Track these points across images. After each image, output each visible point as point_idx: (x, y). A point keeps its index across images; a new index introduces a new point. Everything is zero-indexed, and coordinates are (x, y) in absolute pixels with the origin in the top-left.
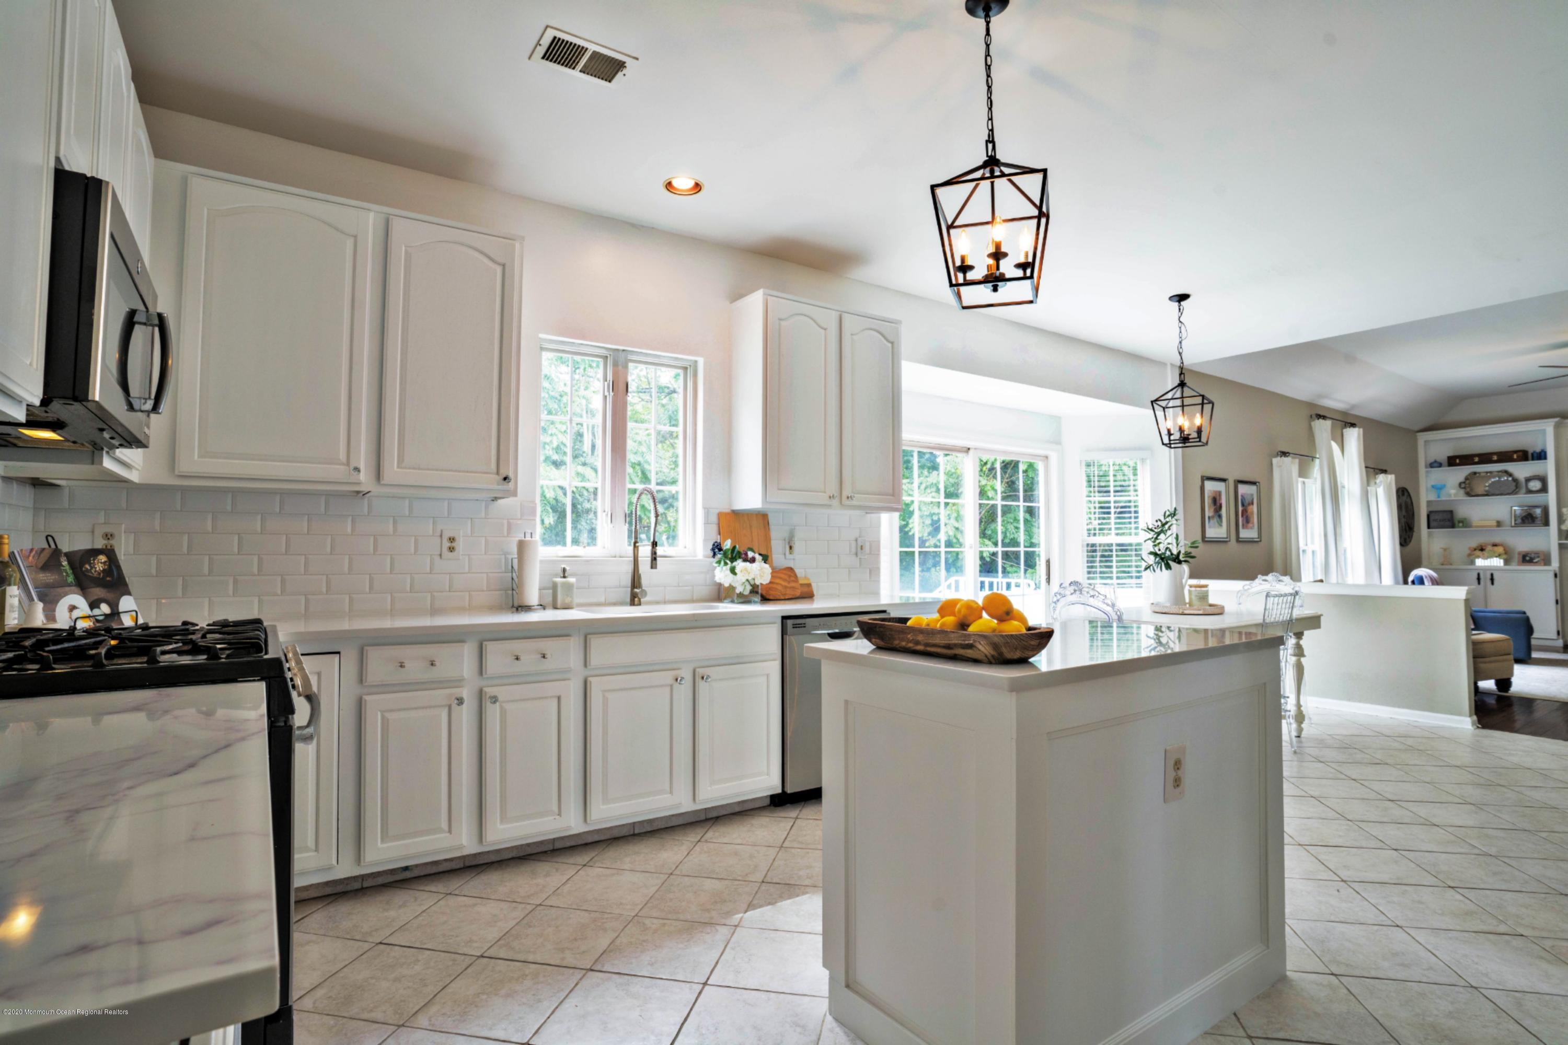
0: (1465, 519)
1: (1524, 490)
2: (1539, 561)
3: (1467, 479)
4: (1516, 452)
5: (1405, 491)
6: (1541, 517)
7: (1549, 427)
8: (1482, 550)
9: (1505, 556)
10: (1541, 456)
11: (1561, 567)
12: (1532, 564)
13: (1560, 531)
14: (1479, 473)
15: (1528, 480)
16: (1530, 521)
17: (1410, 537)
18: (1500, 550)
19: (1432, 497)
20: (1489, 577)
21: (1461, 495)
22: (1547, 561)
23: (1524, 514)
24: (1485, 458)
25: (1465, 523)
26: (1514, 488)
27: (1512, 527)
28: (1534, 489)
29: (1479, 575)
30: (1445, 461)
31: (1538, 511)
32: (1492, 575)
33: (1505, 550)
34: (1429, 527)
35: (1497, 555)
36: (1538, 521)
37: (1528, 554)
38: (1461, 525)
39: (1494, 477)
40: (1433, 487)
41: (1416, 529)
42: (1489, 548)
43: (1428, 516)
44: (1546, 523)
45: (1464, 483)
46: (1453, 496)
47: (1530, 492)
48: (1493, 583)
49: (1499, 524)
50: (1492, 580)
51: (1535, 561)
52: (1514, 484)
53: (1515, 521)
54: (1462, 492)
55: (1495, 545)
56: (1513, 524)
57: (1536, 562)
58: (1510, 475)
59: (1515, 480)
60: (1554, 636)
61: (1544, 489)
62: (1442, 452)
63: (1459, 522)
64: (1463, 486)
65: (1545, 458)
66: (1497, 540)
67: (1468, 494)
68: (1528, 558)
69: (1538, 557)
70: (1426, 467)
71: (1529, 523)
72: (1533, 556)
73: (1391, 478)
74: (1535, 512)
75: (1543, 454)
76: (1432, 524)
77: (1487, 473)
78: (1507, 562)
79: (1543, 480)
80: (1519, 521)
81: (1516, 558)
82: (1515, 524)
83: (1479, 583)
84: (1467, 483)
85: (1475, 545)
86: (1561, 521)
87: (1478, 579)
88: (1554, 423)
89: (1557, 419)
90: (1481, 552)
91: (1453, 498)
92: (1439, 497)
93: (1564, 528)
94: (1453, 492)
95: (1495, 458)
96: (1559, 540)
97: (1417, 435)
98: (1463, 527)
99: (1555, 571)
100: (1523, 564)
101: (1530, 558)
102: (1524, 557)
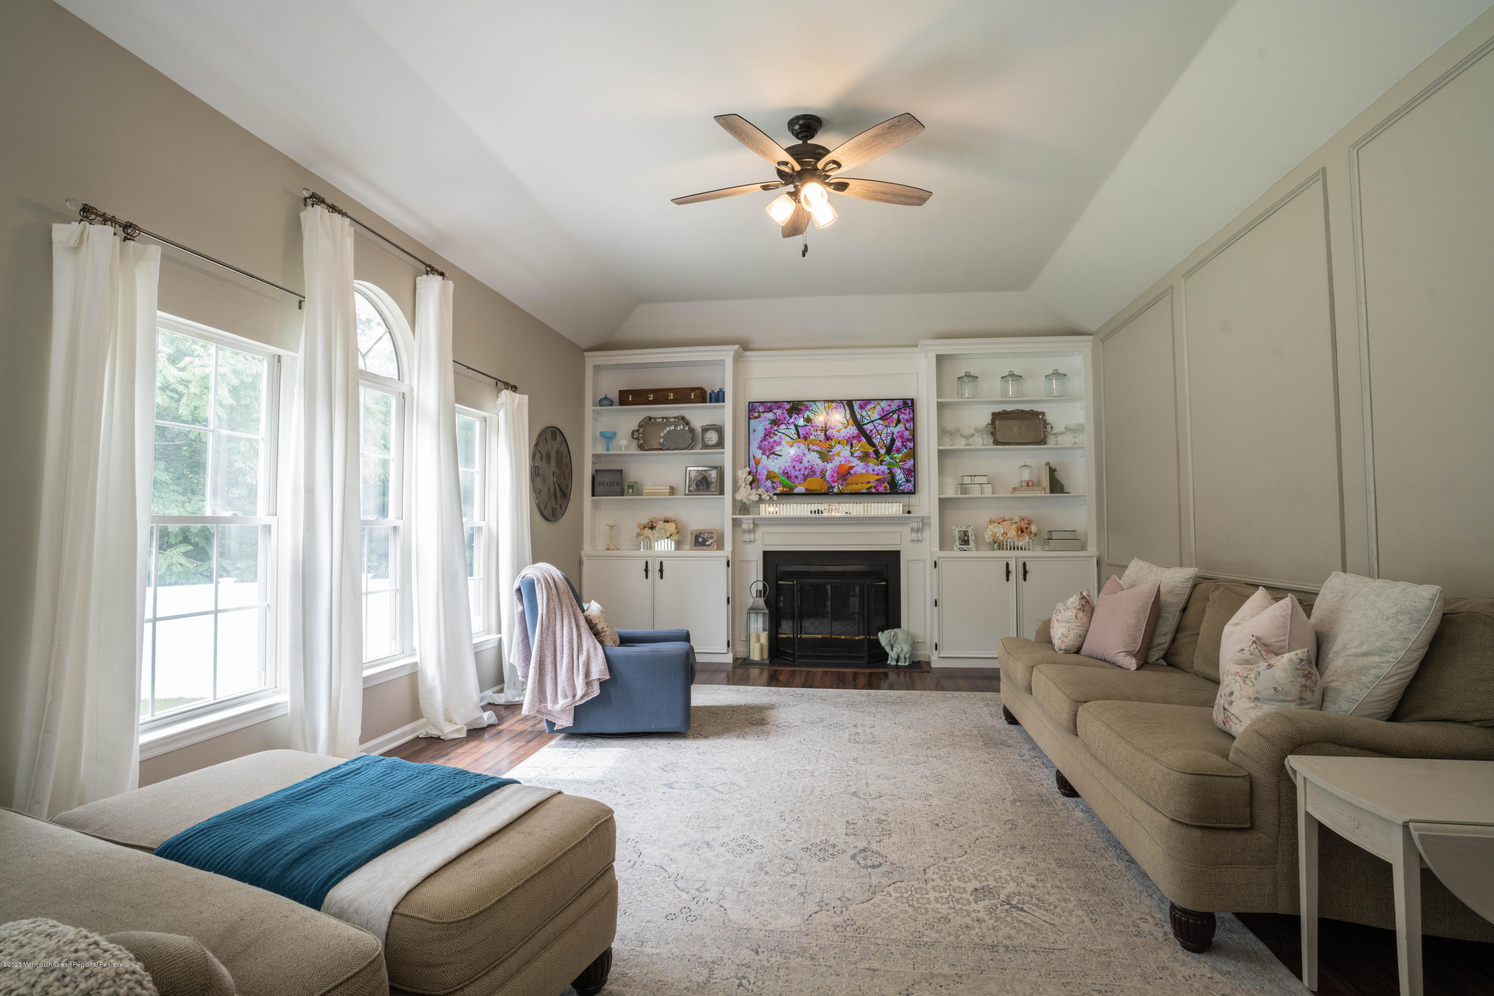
0: (636, 483)
1: (700, 445)
2: (711, 544)
3: (640, 426)
4: (694, 389)
5: (558, 434)
6: (716, 482)
7: (727, 354)
8: (652, 528)
9: (676, 537)
10: (719, 397)
11: (733, 552)
12: (705, 548)
13: (734, 500)
14: (655, 418)
15: (705, 430)
16: (705, 487)
17: (563, 508)
18: (671, 527)
19: (601, 450)
20: (658, 567)
21: (634, 450)
22: (720, 546)
23: (699, 478)
24: (661, 396)
25: (635, 489)
26: (690, 441)
27: (685, 495)
28: (711, 443)
29: (647, 563)
30: (615, 396)
31: (714, 474)
32: (661, 563)
33: (676, 527)
34: (593, 495)
35: (668, 535)
36: (713, 488)
37: (701, 533)
38: (631, 491)
39: (670, 425)
40: (602, 434)
41: (573, 496)
42: (660, 525)
43: (593, 478)
44: (722, 492)
45: (638, 431)
46: (623, 448)
47: (706, 446)
48: (662, 577)
49: (672, 491)
50: (661, 571)
51: (707, 543)
52: (691, 436)
53: (689, 486)
54: (635, 443)
55: (667, 521)
56: (687, 492)
57: (709, 545)
58: (687, 423)
59: (692, 430)
60: (724, 649)
61: (720, 444)
62: (612, 386)
63: (629, 487)
64: (636, 436)
65: (723, 401)
66: (670, 514)
67: (641, 447)
68: (700, 540)
69: (712, 538)
70: (594, 405)
71: (704, 490)
72: (706, 536)
74: (710, 474)
75: (721, 394)
76: (599, 489)
77: (663, 418)
78: (679, 545)
79: (720, 430)
80: (694, 486)
81: (689, 539)
82: (690, 491)
83: (647, 577)
84: (640, 432)
85: (645, 521)
86: (736, 489)
87: (646, 570)
88: (733, 353)
89: (736, 347)
90: (650, 530)
91: (623, 452)
92: (608, 450)
93: (738, 497)
94: (624, 443)
95: (671, 396)
96: (734, 513)
97: (586, 354)
98: (633, 494)
99: (727, 557)
100: (697, 548)
101: (703, 538)
102: (697, 537)
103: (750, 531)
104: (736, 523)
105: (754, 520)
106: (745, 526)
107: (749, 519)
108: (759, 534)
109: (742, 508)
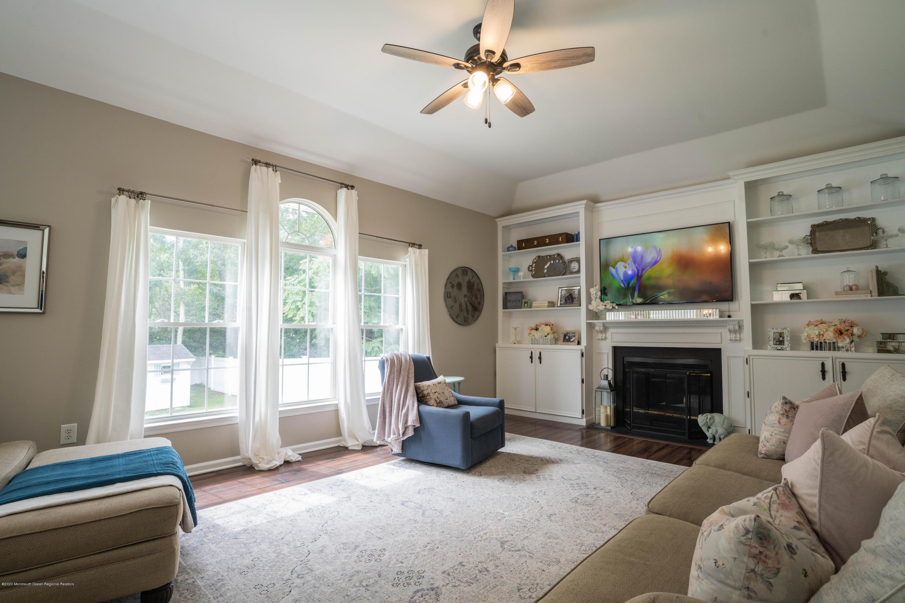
0: (531, 300)
1: (568, 272)
2: (574, 340)
3: (534, 262)
4: (561, 235)
5: (469, 271)
7: (580, 207)
8: (537, 329)
9: (551, 336)
10: (577, 238)
11: (586, 347)
12: (570, 343)
13: (588, 309)
14: (542, 255)
15: (571, 261)
16: (570, 301)
17: (475, 317)
18: (547, 329)
19: (508, 280)
20: (538, 355)
21: (529, 278)
23: (567, 295)
24: (541, 241)
25: (529, 303)
26: (563, 269)
28: (574, 270)
29: (532, 353)
30: (515, 245)
32: (540, 353)
34: (504, 308)
35: (546, 334)
38: (526, 305)
39: (551, 260)
40: (509, 269)
41: (485, 309)
42: (541, 327)
43: (504, 298)
44: (580, 304)
45: (532, 266)
46: (522, 278)
47: (571, 273)
48: (540, 363)
49: (552, 304)
50: (541, 358)
51: (571, 340)
52: (563, 266)
54: (531, 273)
55: (546, 325)
56: (559, 305)
57: (572, 341)
58: (561, 258)
59: (564, 262)
60: (579, 415)
61: (579, 270)
62: (513, 238)
63: (526, 302)
64: (530, 269)
65: (579, 241)
66: (548, 320)
67: (533, 276)
68: (567, 338)
69: (574, 336)
70: (503, 251)
71: (570, 303)
75: (578, 236)
76: (509, 304)
77: (546, 255)
79: (578, 261)
80: (563, 301)
82: (561, 304)
83: (531, 361)
84: (534, 266)
85: (533, 326)
86: (589, 301)
87: (531, 357)
88: (584, 206)
89: (585, 202)
90: (535, 331)
91: (522, 280)
92: (514, 279)
93: (591, 307)
94: (524, 275)
95: (547, 241)
96: (587, 320)
97: (497, 220)
98: (527, 307)
99: (581, 350)
100: (564, 343)
101: (569, 337)
102: (565, 336)
103: (601, 332)
104: (590, 327)
105: (604, 324)
106: (597, 328)
107: (600, 323)
108: (609, 334)
109: (594, 315)
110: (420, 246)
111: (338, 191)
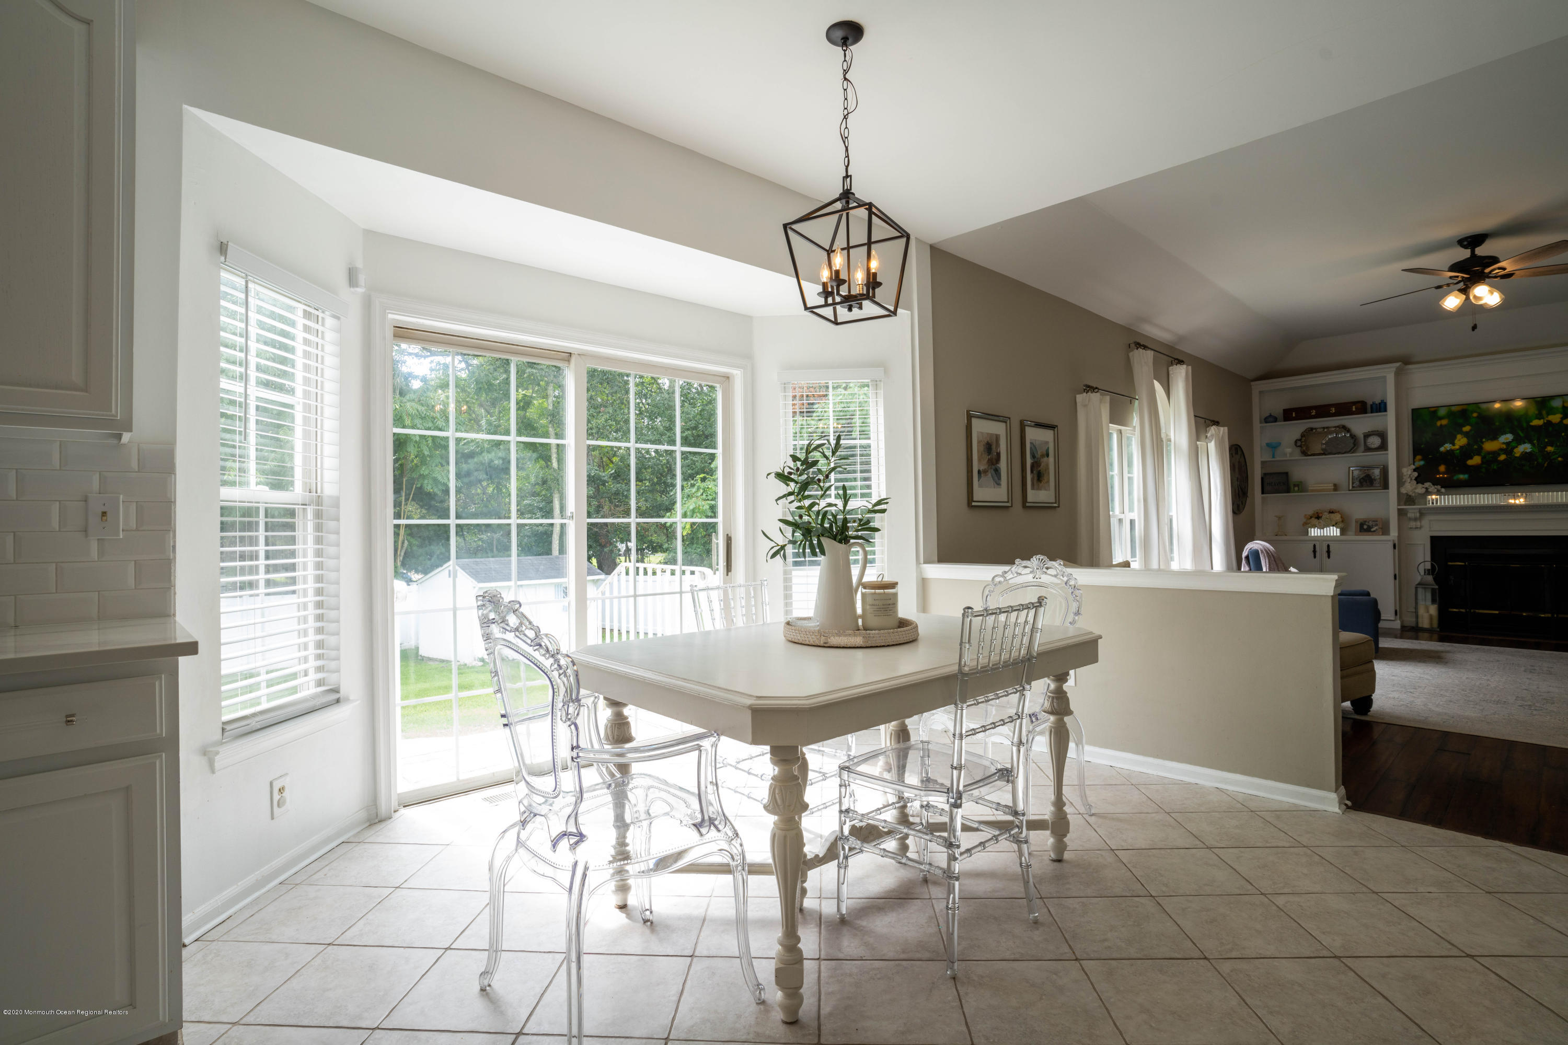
0: (1301, 482)
1: (1362, 448)
3: (1303, 435)
4: (1354, 403)
5: (1239, 449)
6: (1380, 478)
7: (1388, 373)
8: (1318, 518)
9: (1341, 525)
10: (1381, 407)
11: (1399, 537)
12: (1370, 533)
13: (1399, 493)
14: (1316, 429)
15: (1367, 436)
16: (1368, 483)
17: (1244, 504)
18: (1337, 517)
19: (1267, 458)
20: (1325, 549)
21: (1297, 456)
22: (1385, 530)
23: (1362, 476)
24: (1323, 411)
25: (1301, 487)
26: (1352, 446)
27: (1349, 490)
28: (1373, 446)
29: (1315, 546)
30: (1281, 416)
31: (1377, 472)
32: (1328, 546)
33: (1341, 517)
34: (1263, 493)
35: (1334, 523)
36: (1377, 484)
37: (1365, 521)
38: (1296, 489)
39: (1331, 433)
40: (1268, 445)
41: (1249, 494)
42: (1326, 515)
43: (1262, 479)
44: (1386, 486)
45: (1300, 440)
46: (1288, 455)
47: (1368, 449)
48: (1329, 557)
49: (1336, 487)
50: (1328, 552)
51: (1372, 530)
52: (1352, 441)
53: (1353, 483)
54: (1298, 450)
55: (1331, 512)
56: (1351, 488)
57: (1374, 531)
58: (1348, 431)
59: (1353, 437)
60: (1392, 617)
61: (1383, 446)
62: (1277, 405)
63: (1295, 485)
64: (1299, 443)
65: (1385, 410)
66: (1334, 506)
67: (1304, 453)
68: (1365, 527)
69: (1376, 525)
70: (1261, 422)
71: (1367, 486)
72: (1371, 524)
73: (1223, 430)
74: (1373, 473)
75: (1382, 405)
76: (1266, 488)
77: (1324, 428)
78: (1343, 532)
79: (1383, 435)
80: (1357, 483)
81: (1353, 526)
82: (1353, 487)
83: (1315, 557)
84: (1303, 440)
85: (1310, 512)
86: (1400, 483)
87: (1315, 552)
88: (1394, 369)
89: (1398, 364)
90: (1317, 520)
91: (1288, 458)
92: (1273, 457)
93: (1403, 490)
94: (1288, 451)
95: (1333, 410)
96: (1399, 505)
97: (1253, 383)
98: (1299, 491)
99: (1393, 540)
100: (1360, 534)
101: (1368, 526)
102: (1362, 525)
103: (1415, 519)
104: (1401, 513)
105: (1420, 510)
106: (1410, 515)
107: (1415, 509)
108: (1425, 522)
109: (1409, 500)
110: (1216, 423)
111: (1170, 368)
